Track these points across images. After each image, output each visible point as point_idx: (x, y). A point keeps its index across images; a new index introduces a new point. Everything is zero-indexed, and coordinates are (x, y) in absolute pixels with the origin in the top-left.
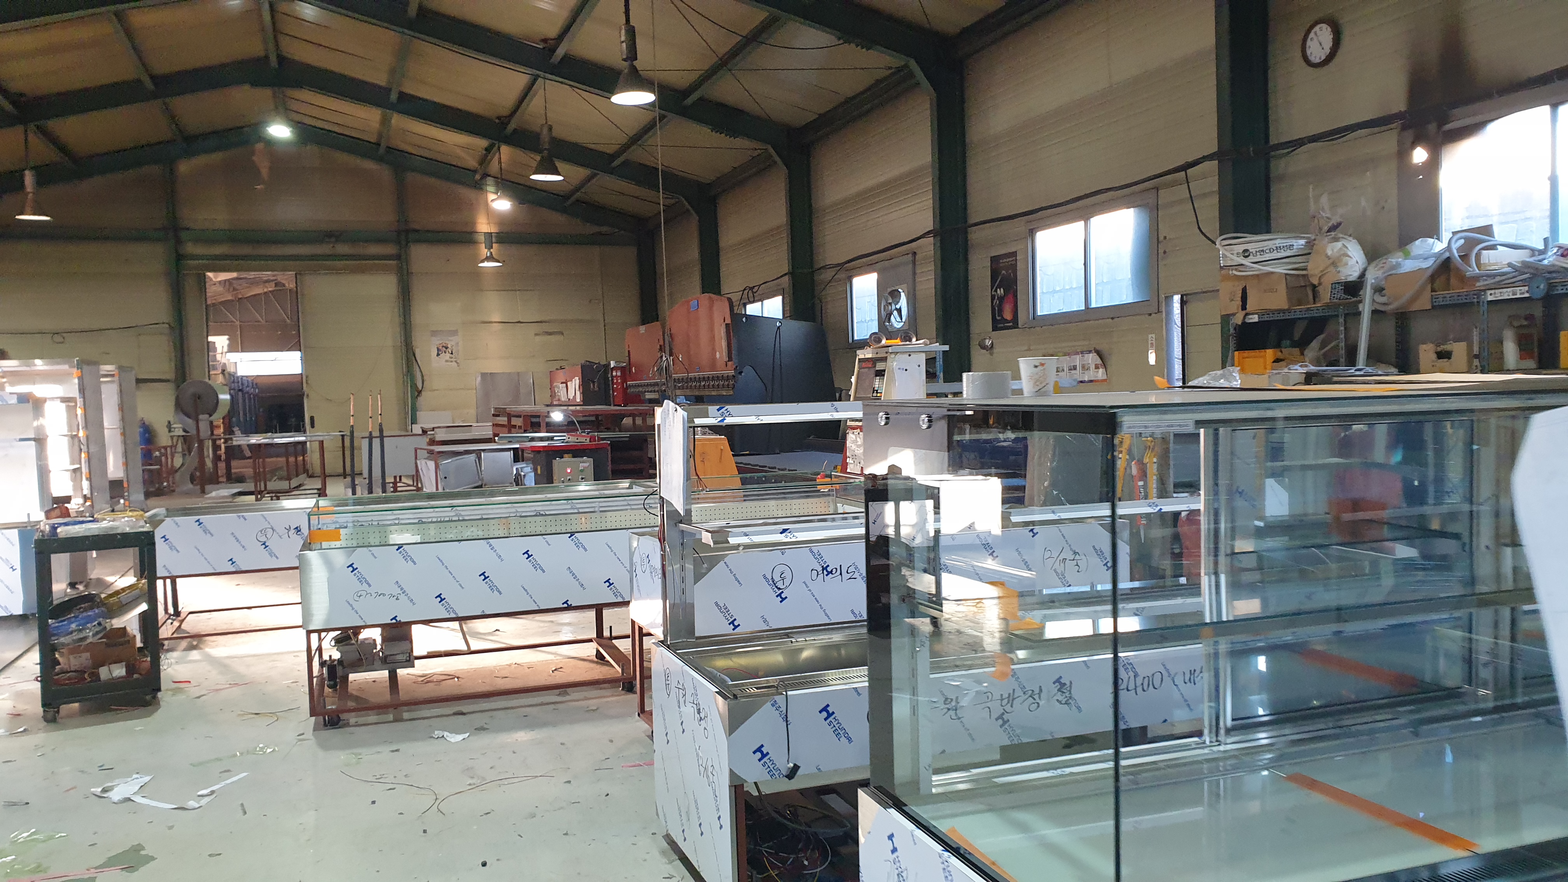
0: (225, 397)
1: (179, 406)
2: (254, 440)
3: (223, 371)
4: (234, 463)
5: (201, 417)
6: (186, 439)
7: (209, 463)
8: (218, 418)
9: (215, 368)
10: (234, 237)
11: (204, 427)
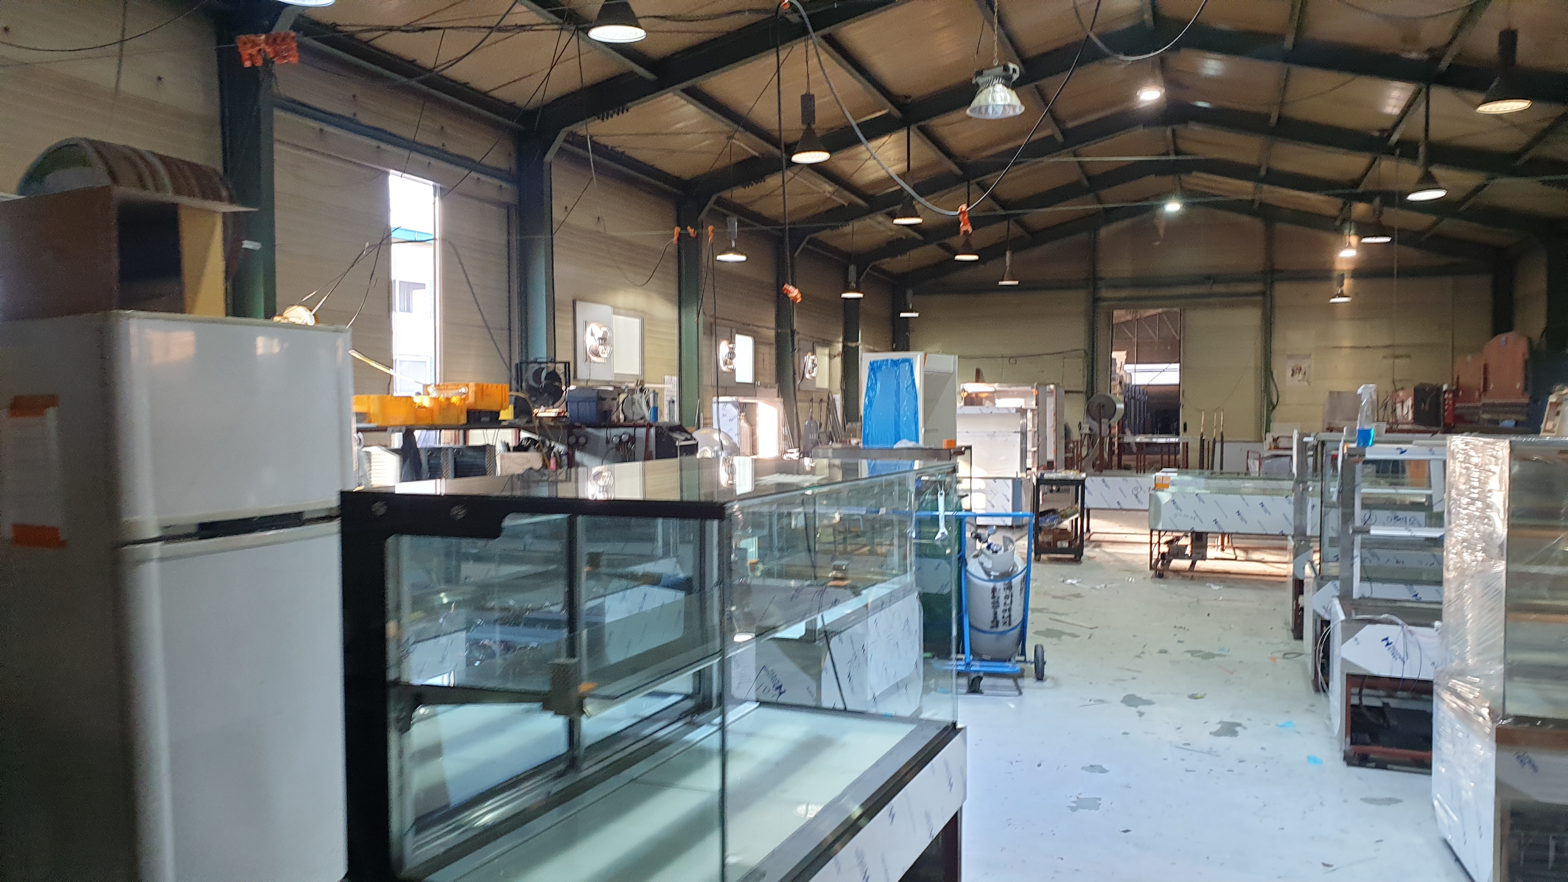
0: (1120, 406)
1: (1089, 412)
2: (1138, 439)
3: (1120, 383)
4: (1124, 457)
5: (1103, 420)
6: (1091, 436)
7: (1106, 456)
8: (1114, 422)
9: (1114, 379)
10: (1137, 282)
11: (1105, 427)
